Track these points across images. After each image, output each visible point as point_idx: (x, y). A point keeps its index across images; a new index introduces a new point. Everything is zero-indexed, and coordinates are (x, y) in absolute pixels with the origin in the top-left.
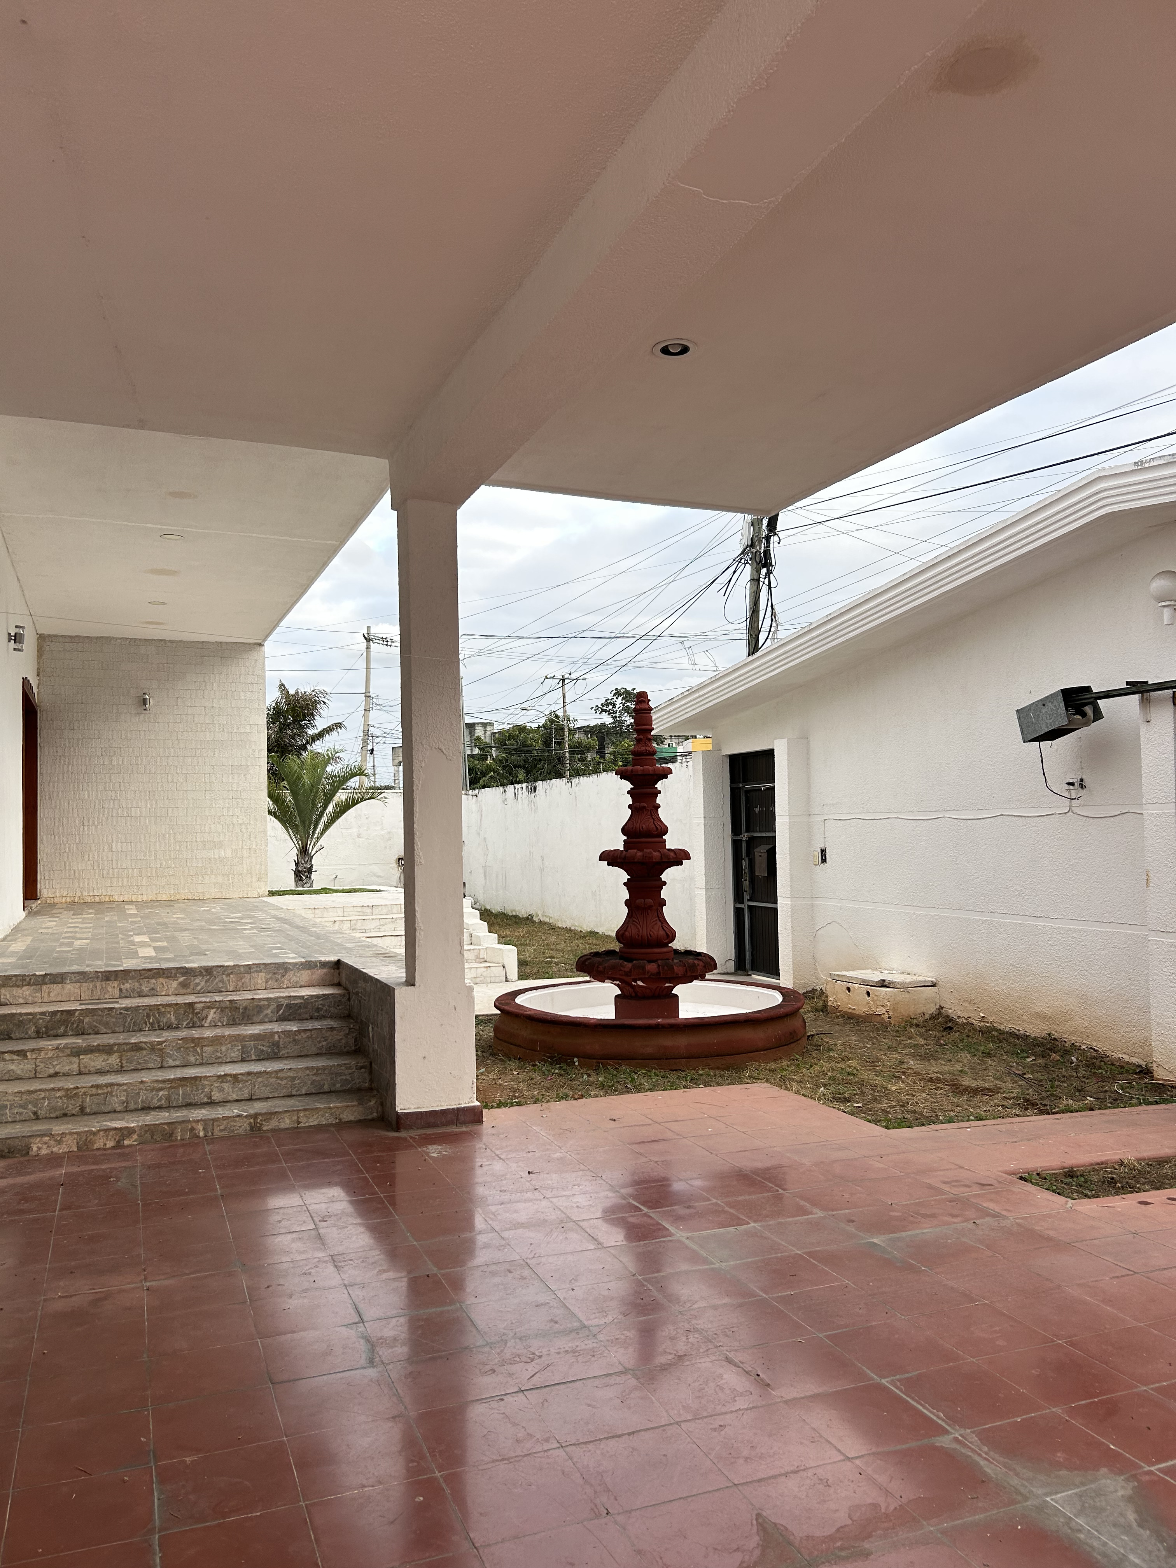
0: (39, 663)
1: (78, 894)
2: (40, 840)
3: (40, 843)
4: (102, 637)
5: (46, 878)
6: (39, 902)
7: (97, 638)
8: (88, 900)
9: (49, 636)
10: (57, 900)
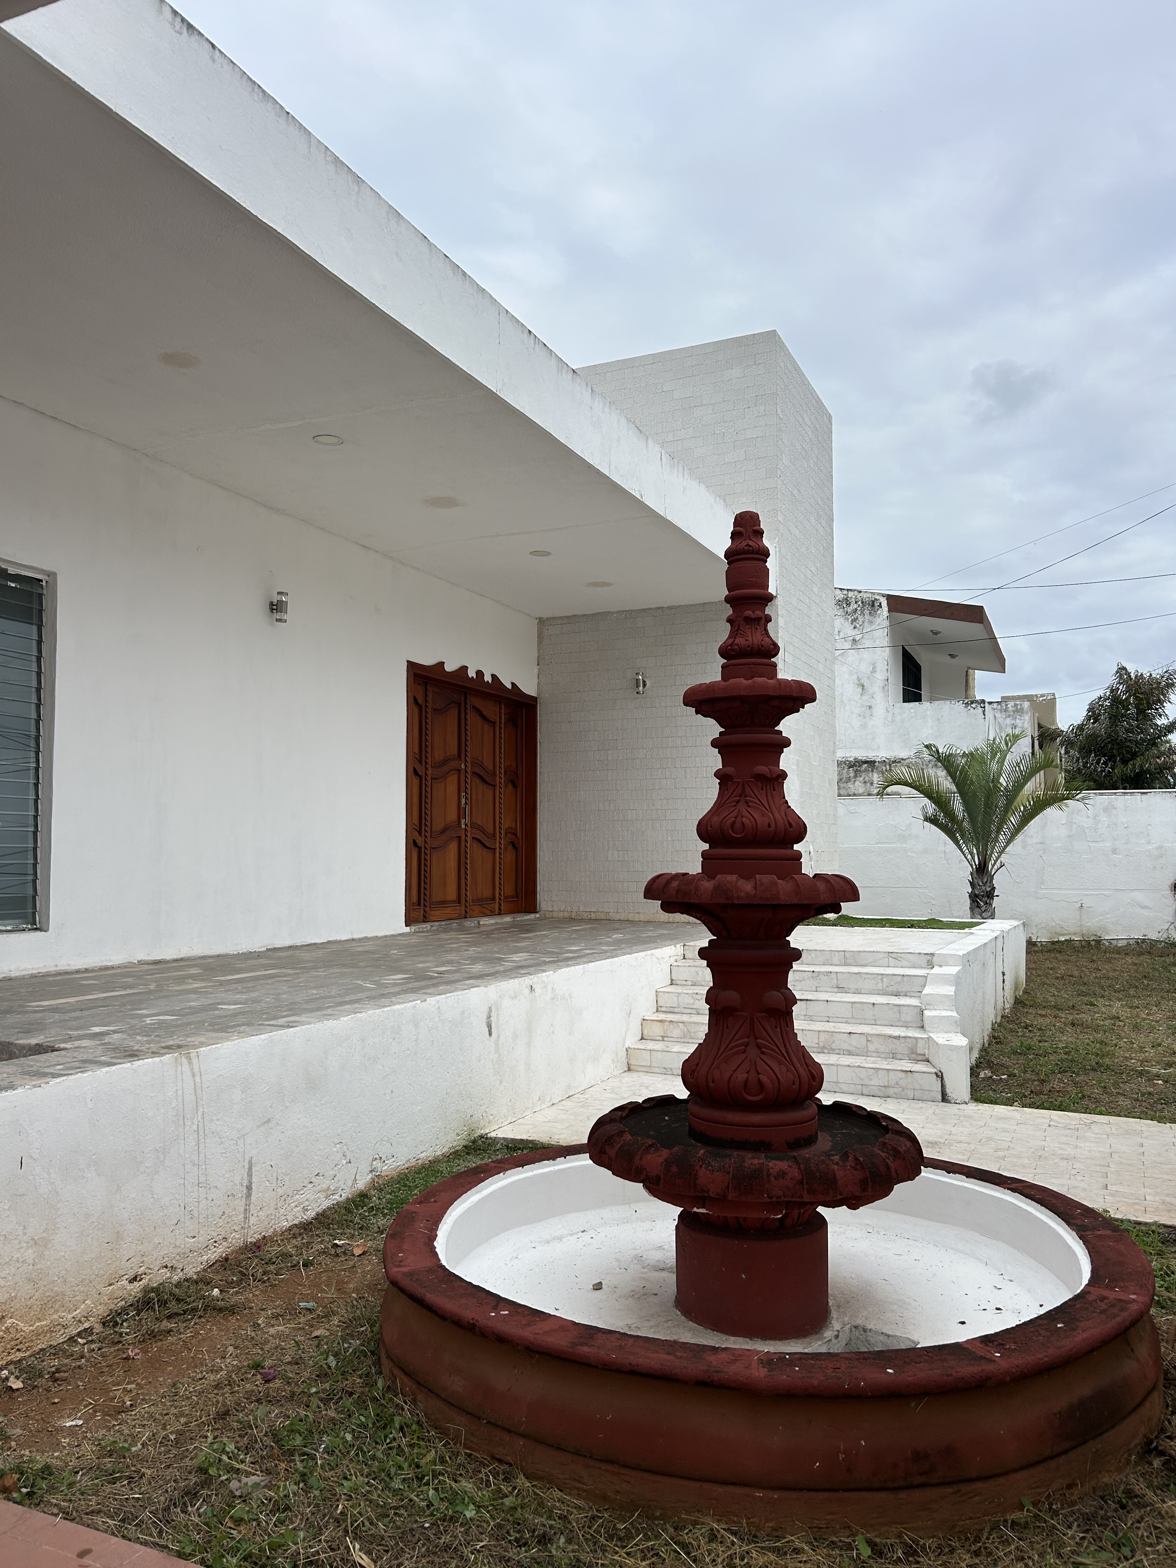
0: (539, 650)
1: (575, 909)
2: (540, 847)
3: (540, 850)
4: (598, 613)
5: (545, 889)
6: (538, 915)
7: (594, 614)
8: (585, 916)
9: (548, 619)
10: (555, 915)
